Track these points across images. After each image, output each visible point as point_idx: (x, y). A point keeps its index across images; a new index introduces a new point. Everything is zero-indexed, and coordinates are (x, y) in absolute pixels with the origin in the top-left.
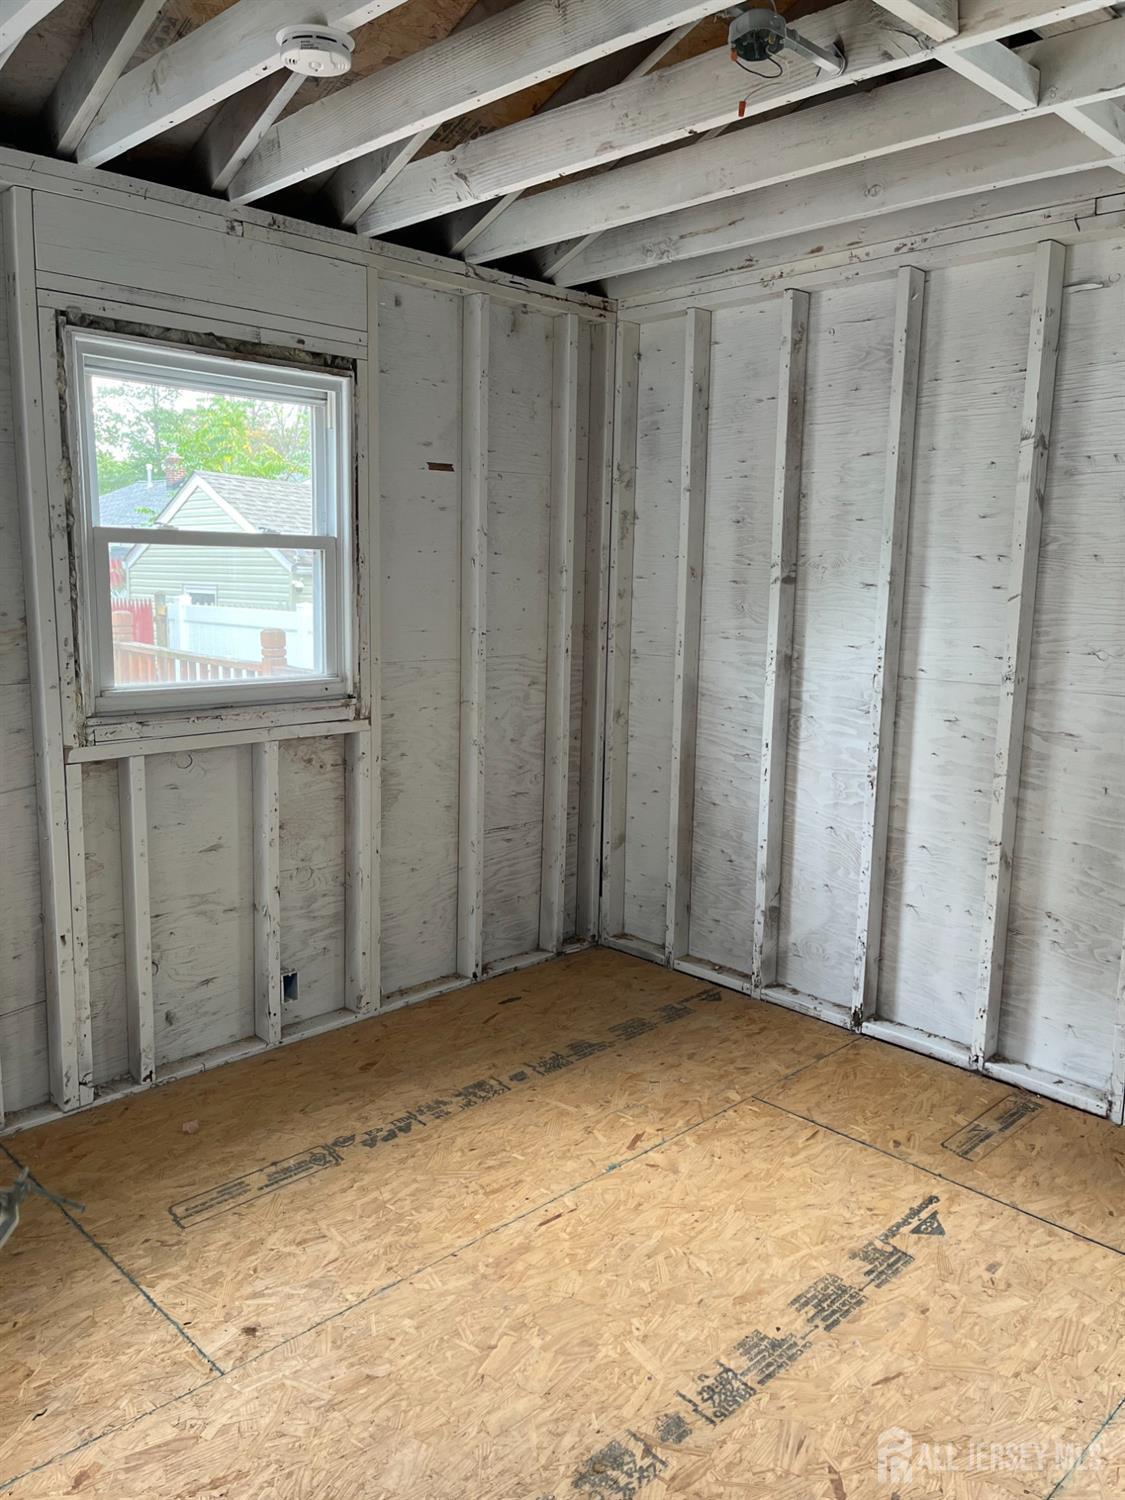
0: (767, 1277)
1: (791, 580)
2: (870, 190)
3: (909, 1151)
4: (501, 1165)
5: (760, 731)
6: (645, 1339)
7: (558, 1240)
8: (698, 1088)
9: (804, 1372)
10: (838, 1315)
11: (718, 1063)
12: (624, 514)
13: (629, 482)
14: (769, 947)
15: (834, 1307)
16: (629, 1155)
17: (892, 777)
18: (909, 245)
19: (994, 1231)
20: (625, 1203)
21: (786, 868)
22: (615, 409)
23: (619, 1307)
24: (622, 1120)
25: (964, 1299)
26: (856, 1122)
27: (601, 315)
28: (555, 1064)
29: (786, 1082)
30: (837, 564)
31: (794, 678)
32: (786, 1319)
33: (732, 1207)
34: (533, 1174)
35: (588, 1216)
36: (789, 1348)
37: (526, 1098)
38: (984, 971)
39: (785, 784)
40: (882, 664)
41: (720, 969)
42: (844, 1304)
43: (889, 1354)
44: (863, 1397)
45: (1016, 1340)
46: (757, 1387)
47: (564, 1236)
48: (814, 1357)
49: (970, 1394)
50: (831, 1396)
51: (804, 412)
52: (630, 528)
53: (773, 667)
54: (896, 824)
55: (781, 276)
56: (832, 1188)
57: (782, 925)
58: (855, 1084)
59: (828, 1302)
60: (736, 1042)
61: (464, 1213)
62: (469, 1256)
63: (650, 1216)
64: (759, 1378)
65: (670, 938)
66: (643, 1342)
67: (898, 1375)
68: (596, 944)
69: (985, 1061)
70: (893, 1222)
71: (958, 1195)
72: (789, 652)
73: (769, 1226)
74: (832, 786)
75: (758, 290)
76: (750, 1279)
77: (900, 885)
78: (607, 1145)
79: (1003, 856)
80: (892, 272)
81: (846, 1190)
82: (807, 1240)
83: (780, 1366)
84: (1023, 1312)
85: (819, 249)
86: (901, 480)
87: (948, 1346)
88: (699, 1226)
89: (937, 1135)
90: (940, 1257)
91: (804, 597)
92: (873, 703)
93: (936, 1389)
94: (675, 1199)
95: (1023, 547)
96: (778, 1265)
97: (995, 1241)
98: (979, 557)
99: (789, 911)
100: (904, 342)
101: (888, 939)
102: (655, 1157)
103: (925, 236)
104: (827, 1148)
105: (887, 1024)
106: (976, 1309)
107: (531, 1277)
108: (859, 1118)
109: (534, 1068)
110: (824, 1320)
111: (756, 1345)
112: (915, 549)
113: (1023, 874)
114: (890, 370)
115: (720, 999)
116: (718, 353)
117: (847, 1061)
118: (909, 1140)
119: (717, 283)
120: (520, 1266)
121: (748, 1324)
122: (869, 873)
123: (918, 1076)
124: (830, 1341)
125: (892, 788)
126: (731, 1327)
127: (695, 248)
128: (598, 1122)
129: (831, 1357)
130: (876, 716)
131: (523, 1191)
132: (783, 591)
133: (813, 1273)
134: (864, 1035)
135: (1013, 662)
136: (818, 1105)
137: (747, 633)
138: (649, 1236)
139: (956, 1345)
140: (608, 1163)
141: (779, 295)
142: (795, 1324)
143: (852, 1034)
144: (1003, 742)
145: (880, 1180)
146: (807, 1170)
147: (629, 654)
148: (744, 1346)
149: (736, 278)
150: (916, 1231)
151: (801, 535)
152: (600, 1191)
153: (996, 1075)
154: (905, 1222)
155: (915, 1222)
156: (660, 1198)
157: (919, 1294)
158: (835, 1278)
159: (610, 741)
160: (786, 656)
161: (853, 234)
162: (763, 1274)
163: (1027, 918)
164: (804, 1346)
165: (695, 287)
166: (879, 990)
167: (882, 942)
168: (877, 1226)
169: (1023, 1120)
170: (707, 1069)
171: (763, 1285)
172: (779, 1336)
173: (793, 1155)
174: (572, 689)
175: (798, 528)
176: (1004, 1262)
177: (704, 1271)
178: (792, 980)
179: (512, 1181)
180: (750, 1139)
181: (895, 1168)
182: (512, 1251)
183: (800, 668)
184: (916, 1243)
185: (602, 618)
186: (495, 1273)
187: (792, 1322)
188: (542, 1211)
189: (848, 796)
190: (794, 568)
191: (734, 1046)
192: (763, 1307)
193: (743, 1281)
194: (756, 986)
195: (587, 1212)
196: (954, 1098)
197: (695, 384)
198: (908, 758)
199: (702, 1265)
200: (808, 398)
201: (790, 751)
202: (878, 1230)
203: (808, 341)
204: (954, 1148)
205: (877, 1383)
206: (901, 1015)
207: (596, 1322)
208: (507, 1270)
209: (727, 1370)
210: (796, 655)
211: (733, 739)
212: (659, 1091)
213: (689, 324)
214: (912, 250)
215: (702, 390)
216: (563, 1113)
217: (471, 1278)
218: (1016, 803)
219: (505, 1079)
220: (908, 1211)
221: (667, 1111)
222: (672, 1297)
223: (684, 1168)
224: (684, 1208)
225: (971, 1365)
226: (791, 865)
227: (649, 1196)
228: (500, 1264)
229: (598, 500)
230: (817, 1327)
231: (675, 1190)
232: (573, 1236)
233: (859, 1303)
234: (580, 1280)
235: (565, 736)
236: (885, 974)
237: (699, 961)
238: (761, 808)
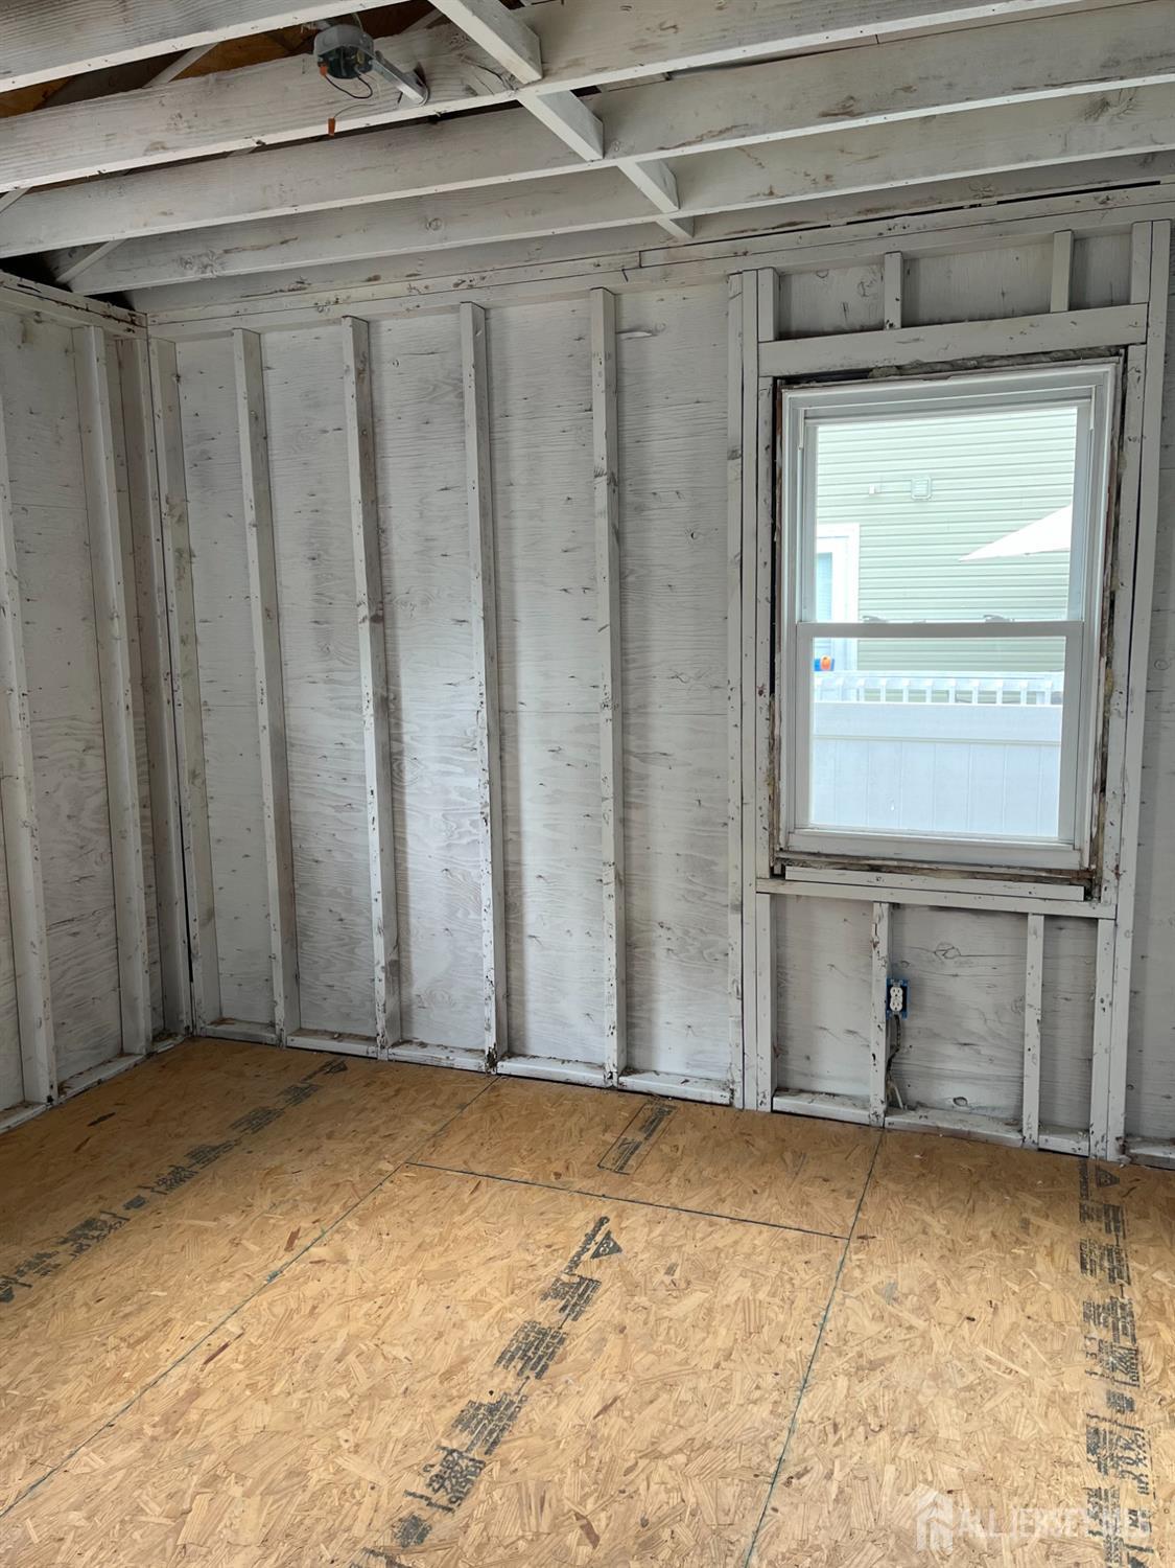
0: (467, 1343)
1: (379, 618)
2: (431, 224)
3: (571, 1179)
4: (141, 1309)
5: (362, 778)
6: (357, 1449)
7: (230, 1372)
8: (346, 1167)
9: (527, 1428)
10: (544, 1360)
11: (361, 1136)
12: (179, 553)
13: (180, 516)
14: (392, 1005)
15: (540, 1353)
16: (288, 1257)
17: (503, 811)
18: (468, 282)
19: (663, 1235)
20: (298, 1310)
21: (402, 918)
22: (157, 435)
23: (319, 1424)
24: (272, 1221)
25: (654, 1308)
26: (514, 1164)
27: (129, 330)
28: (177, 1179)
29: (435, 1140)
30: (426, 602)
31: (393, 721)
32: (496, 1380)
33: (414, 1282)
34: (182, 1308)
35: (259, 1337)
36: (506, 1409)
37: (152, 1225)
38: (610, 989)
39: (394, 831)
40: (484, 700)
41: (340, 1037)
42: (548, 1347)
43: (601, 1382)
44: (588, 1433)
45: (708, 1333)
46: (485, 1458)
47: (238, 1366)
48: (533, 1409)
49: (683, 1397)
50: (560, 1442)
51: (374, 444)
52: (188, 568)
53: (371, 710)
54: (511, 858)
55: (337, 302)
56: (507, 1235)
57: (404, 979)
58: (504, 1126)
59: (533, 1349)
60: (373, 1110)
61: (109, 1376)
62: (129, 1421)
63: (329, 1317)
64: (485, 1449)
65: (280, 1013)
66: (356, 1452)
67: (615, 1400)
68: (191, 1036)
69: (619, 1076)
70: (573, 1253)
71: (623, 1211)
72: (385, 694)
73: (456, 1291)
74: (444, 827)
75: (314, 315)
76: (451, 1351)
77: (521, 917)
78: (262, 1253)
79: (617, 875)
80: (452, 307)
81: (523, 1233)
82: (497, 1294)
83: (502, 1430)
84: (707, 1305)
85: (376, 278)
86: (483, 515)
87: (651, 1357)
88: (384, 1312)
89: (592, 1158)
90: (624, 1274)
91: (394, 636)
92: (478, 740)
93: (651, 1402)
94: (352, 1290)
95: (607, 579)
96: (475, 1329)
97: (667, 1245)
98: (565, 590)
99: (409, 963)
100: (473, 377)
101: (514, 974)
102: (318, 1252)
103: (484, 274)
104: (493, 1196)
105: (521, 1059)
106: (666, 1314)
107: (209, 1423)
108: (516, 1159)
109: (153, 1190)
110: (532, 1369)
111: (474, 1416)
112: (503, 583)
113: (635, 890)
114: (462, 405)
115: (345, 1069)
116: (272, 379)
117: (491, 1104)
118: (567, 1168)
119: (264, 304)
120: (193, 1416)
121: (460, 1397)
122: (491, 910)
123: (561, 1105)
124: (544, 1388)
125: (504, 821)
126: (443, 1407)
127: (243, 265)
128: (245, 1230)
129: (548, 1403)
130: (483, 752)
131: (176, 1330)
132: (372, 631)
133: (512, 1325)
134: (500, 1075)
135: (609, 689)
136: (473, 1155)
137: (337, 676)
138: (333, 1339)
139: (658, 1354)
140: (266, 1273)
141: (336, 322)
142: (506, 1382)
143: (489, 1077)
144: (607, 767)
145: (552, 1215)
146: (479, 1224)
147: (198, 708)
148: (461, 1422)
149: (286, 300)
150: (596, 1255)
151: (385, 572)
152: (265, 1304)
153: (630, 1088)
154: (584, 1249)
155: (593, 1247)
156: (335, 1293)
157: (613, 1315)
158: (533, 1324)
159: (187, 806)
160: (382, 697)
161: (411, 266)
162: (462, 1342)
163: (643, 931)
164: (521, 1401)
165: (240, 307)
166: (509, 1026)
167: (507, 977)
168: (559, 1261)
169: (663, 1125)
170: (350, 1145)
171: (465, 1353)
172: (493, 1399)
173: (462, 1213)
174: (137, 750)
175: (380, 564)
176: (680, 1262)
177: (402, 1358)
178: (419, 1034)
179: (159, 1322)
180: (413, 1207)
181: (561, 1199)
182: (182, 1399)
183: (398, 709)
184: (599, 1267)
185: (163, 667)
186: (166, 1432)
187: (502, 1382)
188: (204, 1347)
189: (461, 836)
190: (380, 605)
191: (372, 1115)
192: (471, 1375)
193: (443, 1355)
194: (383, 1047)
195: (256, 1333)
196: (597, 1119)
197: (250, 411)
198: (517, 791)
199: (400, 1353)
200: (377, 430)
201: (396, 796)
202: (561, 1265)
203: (371, 372)
204: (609, 1165)
205: (598, 1415)
206: (534, 1047)
207: (298, 1447)
208: (180, 1424)
209: (451, 1452)
210: (392, 696)
211: (330, 789)
212: (304, 1180)
213: (237, 345)
214: (471, 287)
215: (259, 418)
216: (202, 1231)
217: (138, 1445)
218: (623, 822)
219: (119, 1209)
220: (583, 1239)
221: (319, 1199)
222: (376, 1394)
223: (353, 1254)
224: (364, 1297)
225: (676, 1368)
226: (407, 915)
227: (322, 1297)
228: (171, 1422)
229: (147, 537)
230: (528, 1378)
231: (349, 1280)
232: (247, 1364)
233: (562, 1341)
234: (268, 1409)
235: (133, 806)
236: (513, 1009)
237: (314, 1033)
238: (372, 858)
